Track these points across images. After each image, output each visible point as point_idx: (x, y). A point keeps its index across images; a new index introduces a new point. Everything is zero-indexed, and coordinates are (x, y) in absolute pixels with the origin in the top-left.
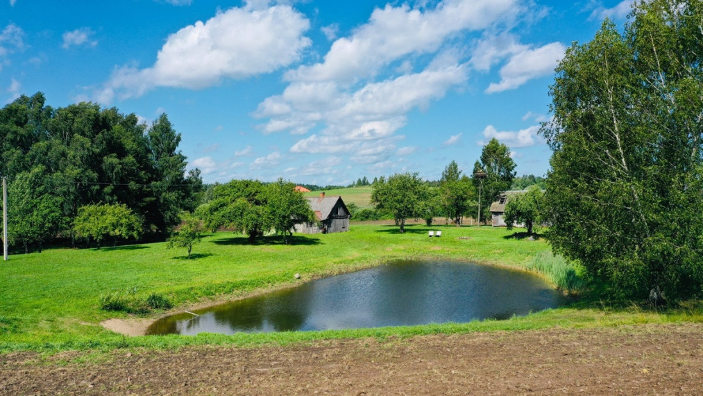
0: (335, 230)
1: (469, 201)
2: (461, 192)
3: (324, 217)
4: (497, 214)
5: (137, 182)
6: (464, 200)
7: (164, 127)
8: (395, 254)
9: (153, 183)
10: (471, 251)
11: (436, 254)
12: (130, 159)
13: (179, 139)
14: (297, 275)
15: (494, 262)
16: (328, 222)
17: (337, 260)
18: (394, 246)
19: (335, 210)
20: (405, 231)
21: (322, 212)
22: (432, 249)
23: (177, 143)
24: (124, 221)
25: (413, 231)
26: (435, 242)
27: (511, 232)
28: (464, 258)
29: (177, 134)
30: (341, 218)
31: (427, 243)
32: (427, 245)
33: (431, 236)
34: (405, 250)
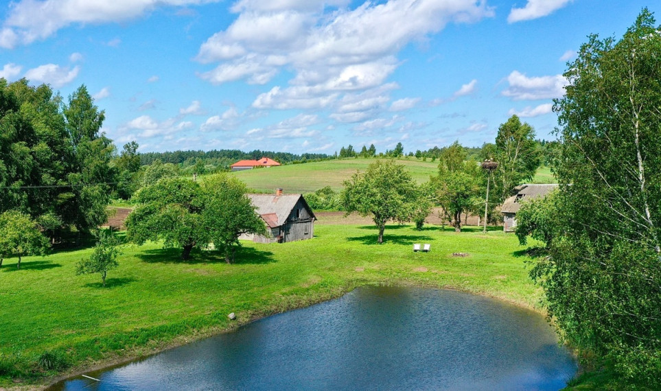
0: (295, 238)
1: (472, 199)
2: (463, 188)
3: (281, 222)
4: (510, 215)
5: (52, 175)
6: (466, 197)
7: (83, 102)
8: (366, 276)
9: (71, 175)
10: (466, 275)
11: (419, 279)
12: (42, 146)
13: (102, 118)
14: (231, 316)
15: (494, 294)
16: (285, 227)
17: (287, 289)
18: (366, 264)
19: (295, 212)
20: (386, 239)
21: (278, 215)
22: (415, 271)
23: (100, 124)
24: (28, 235)
25: (395, 239)
26: (421, 259)
27: (525, 248)
28: (455, 285)
29: (99, 111)
30: (303, 221)
31: (410, 261)
32: (408, 264)
33: (416, 251)
34: (379, 272)
